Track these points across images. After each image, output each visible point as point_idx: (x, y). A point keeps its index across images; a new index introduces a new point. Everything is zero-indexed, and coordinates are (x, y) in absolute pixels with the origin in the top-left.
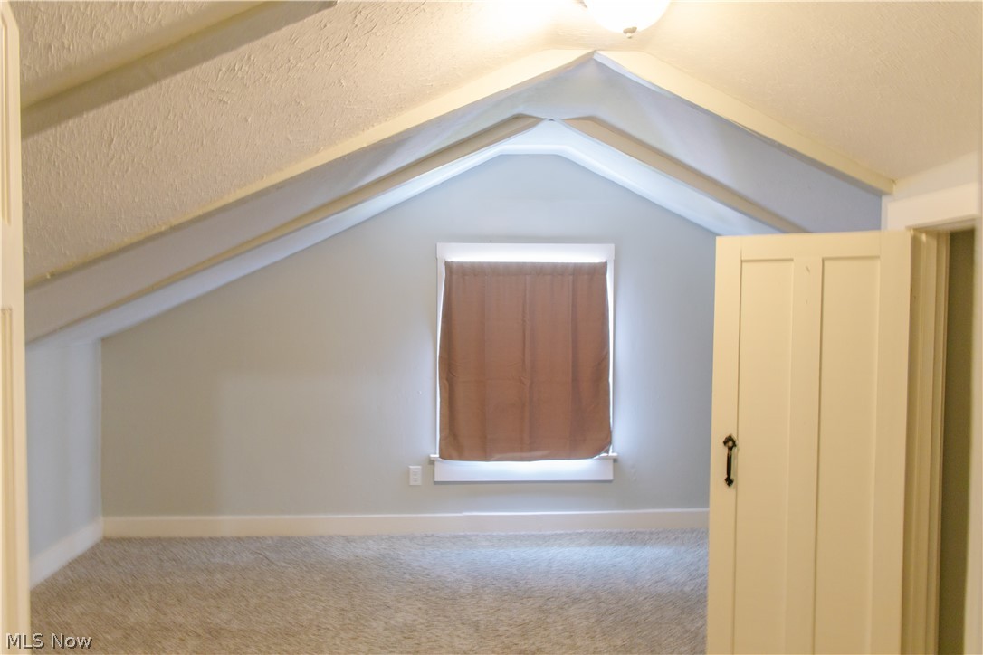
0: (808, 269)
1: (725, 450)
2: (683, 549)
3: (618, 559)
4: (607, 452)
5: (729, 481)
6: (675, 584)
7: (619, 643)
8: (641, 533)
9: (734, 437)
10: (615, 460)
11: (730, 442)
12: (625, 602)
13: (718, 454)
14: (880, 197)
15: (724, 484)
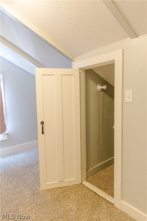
0: (58, 77)
1: (42, 125)
2: (28, 153)
3: (11, 160)
4: (5, 132)
5: (43, 133)
6: (27, 162)
7: (15, 183)
8: (16, 151)
9: (43, 121)
10: (8, 134)
11: (42, 123)
12: (15, 171)
13: (40, 126)
14: (71, 62)
15: (42, 134)
